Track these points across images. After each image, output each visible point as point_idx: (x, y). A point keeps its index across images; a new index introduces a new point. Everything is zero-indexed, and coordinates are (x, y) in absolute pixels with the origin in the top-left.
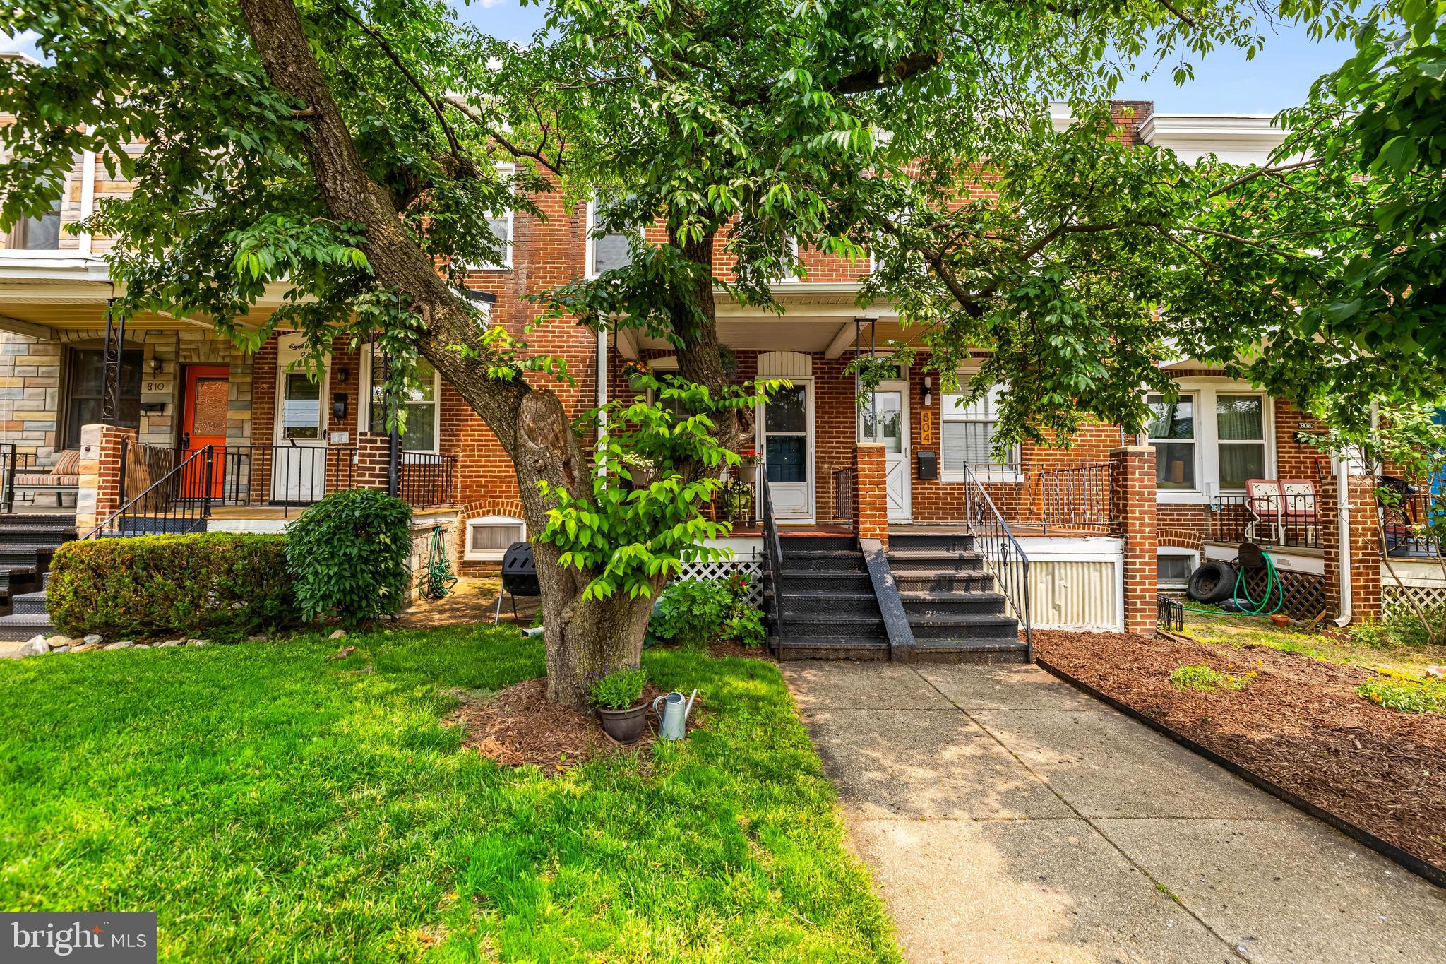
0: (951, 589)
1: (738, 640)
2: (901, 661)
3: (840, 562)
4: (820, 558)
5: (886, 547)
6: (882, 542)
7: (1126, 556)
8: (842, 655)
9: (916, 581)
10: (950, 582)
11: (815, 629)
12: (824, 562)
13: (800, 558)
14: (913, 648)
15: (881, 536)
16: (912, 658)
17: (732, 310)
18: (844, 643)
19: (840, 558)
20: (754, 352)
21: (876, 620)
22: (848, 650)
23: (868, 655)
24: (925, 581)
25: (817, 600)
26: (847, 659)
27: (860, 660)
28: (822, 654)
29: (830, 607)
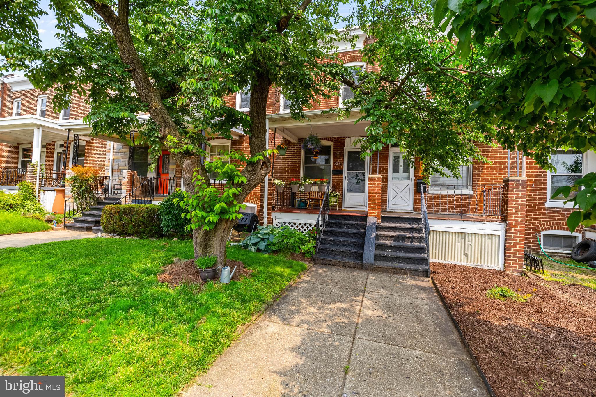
0: (404, 241)
1: (303, 254)
2: (366, 269)
3: (357, 226)
4: (348, 224)
5: (379, 221)
6: (378, 219)
7: (506, 233)
8: (342, 264)
9: (387, 236)
10: (404, 238)
11: (335, 253)
12: (350, 226)
13: (340, 224)
14: (372, 265)
15: (378, 216)
16: (371, 269)
17: (318, 121)
18: (345, 260)
19: (357, 225)
20: (344, 137)
21: (361, 252)
22: (344, 263)
23: (353, 265)
24: (392, 237)
25: (340, 241)
26: (344, 266)
27: (349, 267)
28: (333, 263)
29: (345, 244)
